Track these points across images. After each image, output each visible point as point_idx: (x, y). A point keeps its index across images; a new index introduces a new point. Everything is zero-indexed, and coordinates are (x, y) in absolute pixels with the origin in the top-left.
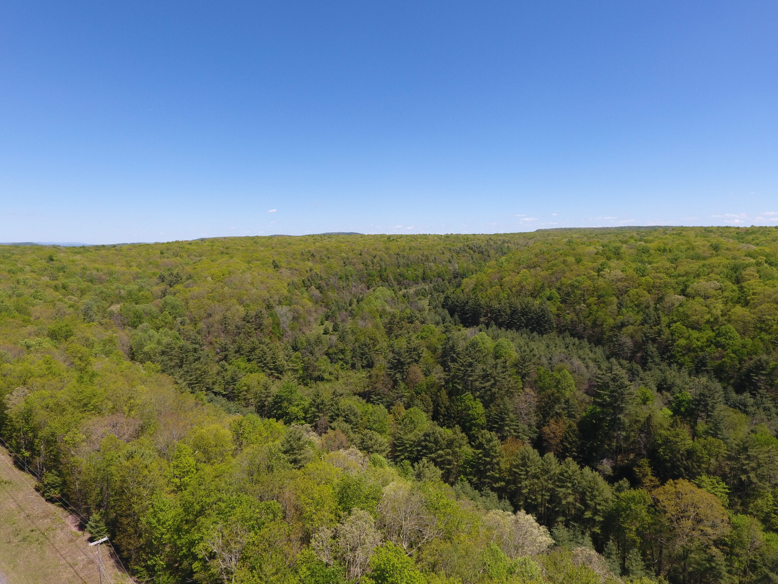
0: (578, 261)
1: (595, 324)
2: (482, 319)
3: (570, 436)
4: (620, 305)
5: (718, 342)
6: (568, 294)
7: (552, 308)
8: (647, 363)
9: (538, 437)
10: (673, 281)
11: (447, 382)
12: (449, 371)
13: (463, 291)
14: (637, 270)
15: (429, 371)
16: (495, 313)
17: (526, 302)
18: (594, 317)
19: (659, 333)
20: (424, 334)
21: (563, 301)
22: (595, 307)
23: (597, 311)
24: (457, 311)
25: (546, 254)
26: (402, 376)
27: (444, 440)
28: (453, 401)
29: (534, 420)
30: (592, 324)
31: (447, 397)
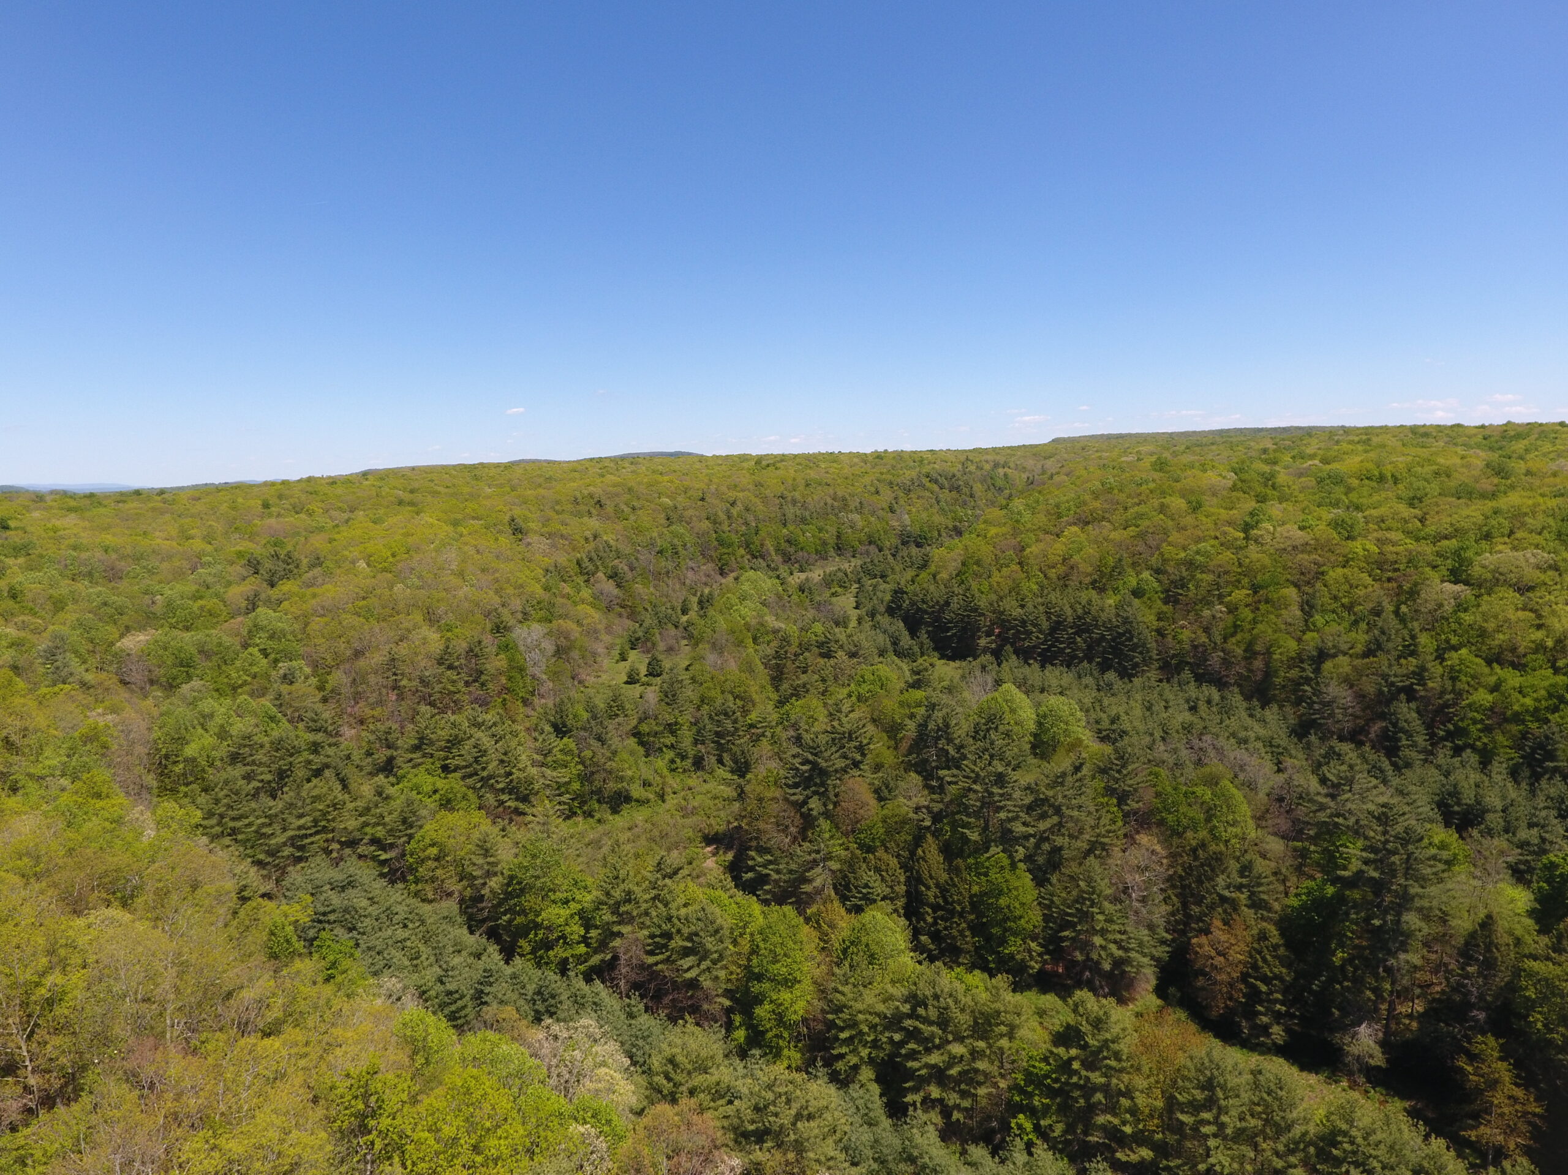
0: (1196, 507)
1: (1250, 653)
2: (983, 642)
3: (1264, 960)
4: (1308, 607)
6: (1182, 583)
7: (1145, 616)
8: (1398, 748)
10: (1428, 549)
11: (937, 818)
13: (934, 576)
14: (1336, 524)
15: (887, 787)
16: (1012, 628)
17: (1084, 602)
18: (1247, 636)
19: (1420, 674)
20: (864, 689)
21: (1170, 598)
22: (1246, 614)
23: (1255, 621)
24: (928, 624)
25: (1116, 491)
26: (825, 805)
30: (1245, 651)
31: (942, 859)
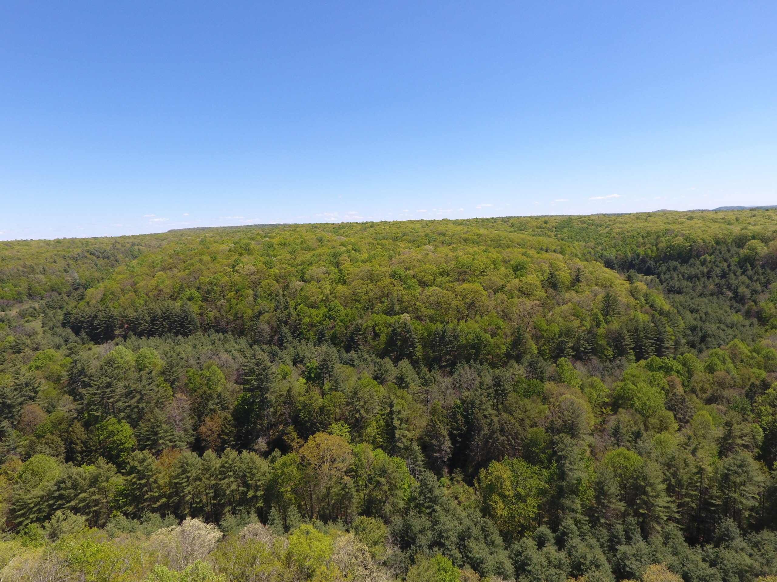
0: (214, 259)
1: (236, 317)
2: (117, 332)
3: (226, 427)
4: (256, 296)
5: (330, 315)
6: (208, 292)
7: (194, 308)
8: (283, 343)
9: (196, 439)
10: (294, 270)
11: (80, 412)
12: (82, 398)
13: (88, 303)
14: (265, 263)
15: (52, 406)
16: (132, 323)
17: (166, 306)
18: (235, 311)
19: (289, 316)
20: (39, 363)
21: (204, 300)
22: (234, 301)
23: (237, 304)
24: (84, 328)
25: (180, 254)
26: (12, 423)
27: (85, 480)
28: (92, 432)
29: (189, 423)
30: (234, 317)
31: (83, 429)
